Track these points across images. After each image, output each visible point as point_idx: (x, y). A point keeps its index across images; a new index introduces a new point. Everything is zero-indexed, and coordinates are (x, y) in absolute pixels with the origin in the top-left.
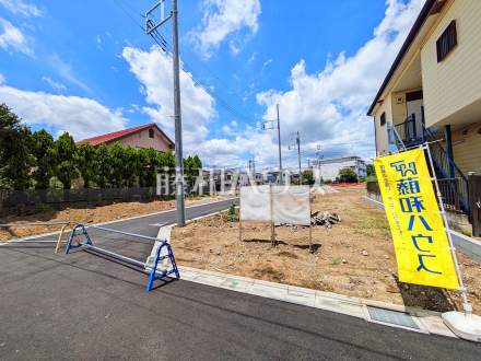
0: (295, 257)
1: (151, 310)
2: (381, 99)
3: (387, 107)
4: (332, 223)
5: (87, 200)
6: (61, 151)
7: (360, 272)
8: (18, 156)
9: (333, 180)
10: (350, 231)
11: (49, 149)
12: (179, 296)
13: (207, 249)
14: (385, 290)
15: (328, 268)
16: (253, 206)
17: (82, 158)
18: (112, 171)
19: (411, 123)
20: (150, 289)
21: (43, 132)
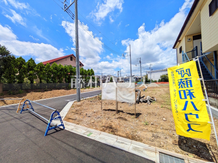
0: (126, 120)
1: (40, 147)
2: (180, 40)
3: (183, 44)
4: (151, 102)
5: (41, 89)
6: (29, 66)
7: (159, 130)
8: (10, 68)
9: (158, 80)
10: (159, 106)
11: (23, 65)
12: (58, 140)
13: (85, 114)
14: (171, 143)
15: (142, 127)
16: (108, 93)
17: (39, 70)
18: (52, 76)
19: (195, 51)
20: (47, 135)
21: (21, 58)
